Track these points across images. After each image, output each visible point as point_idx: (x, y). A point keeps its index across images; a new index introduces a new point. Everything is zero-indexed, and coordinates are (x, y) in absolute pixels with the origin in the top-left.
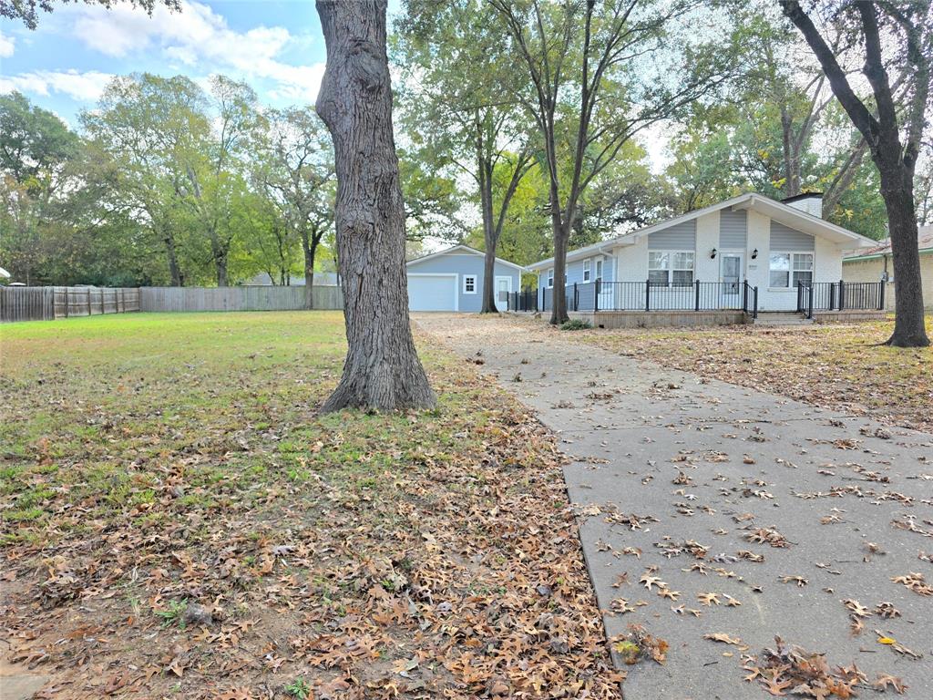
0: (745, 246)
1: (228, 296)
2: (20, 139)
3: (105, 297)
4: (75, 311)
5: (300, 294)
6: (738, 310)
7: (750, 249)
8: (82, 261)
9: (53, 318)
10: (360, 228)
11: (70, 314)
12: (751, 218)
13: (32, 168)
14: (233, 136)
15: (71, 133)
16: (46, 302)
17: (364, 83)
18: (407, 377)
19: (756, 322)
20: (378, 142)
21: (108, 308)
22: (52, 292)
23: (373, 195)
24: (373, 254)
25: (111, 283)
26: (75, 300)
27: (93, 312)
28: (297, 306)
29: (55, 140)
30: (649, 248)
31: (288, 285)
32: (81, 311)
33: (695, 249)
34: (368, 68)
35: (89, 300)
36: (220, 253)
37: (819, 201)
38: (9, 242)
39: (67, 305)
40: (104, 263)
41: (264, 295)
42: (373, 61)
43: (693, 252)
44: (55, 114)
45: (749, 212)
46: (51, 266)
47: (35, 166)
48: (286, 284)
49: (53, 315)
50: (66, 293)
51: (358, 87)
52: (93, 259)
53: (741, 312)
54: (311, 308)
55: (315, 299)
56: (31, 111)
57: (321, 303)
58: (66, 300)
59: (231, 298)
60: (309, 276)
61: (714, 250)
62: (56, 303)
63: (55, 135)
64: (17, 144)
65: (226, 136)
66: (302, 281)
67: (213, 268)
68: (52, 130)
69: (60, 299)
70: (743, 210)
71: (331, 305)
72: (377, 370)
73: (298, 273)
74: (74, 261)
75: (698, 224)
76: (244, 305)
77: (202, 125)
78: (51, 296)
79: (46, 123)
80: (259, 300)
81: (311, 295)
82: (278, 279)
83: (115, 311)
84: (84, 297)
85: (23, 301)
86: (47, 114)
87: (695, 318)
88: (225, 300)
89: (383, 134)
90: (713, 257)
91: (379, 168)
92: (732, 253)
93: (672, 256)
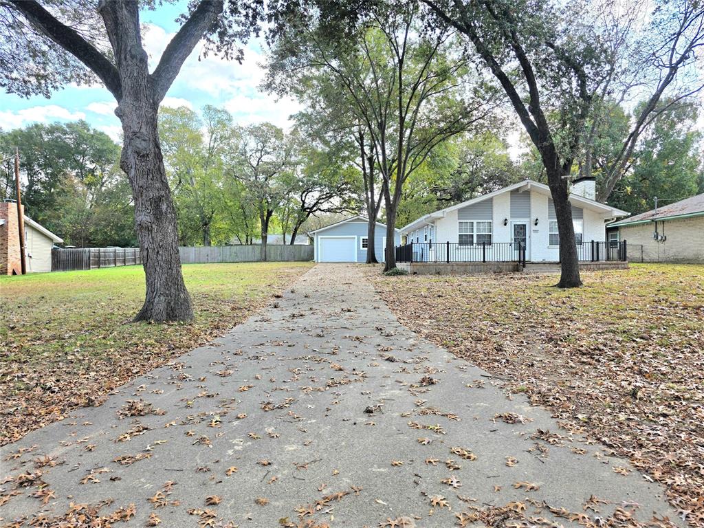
0: (530, 217)
1: (209, 252)
2: (85, 150)
3: (126, 254)
4: (105, 264)
5: (258, 250)
6: (515, 262)
7: (533, 218)
8: (116, 230)
9: (89, 269)
10: (144, 225)
11: (101, 266)
12: (532, 196)
13: (91, 169)
14: (216, 145)
15: (116, 146)
16: (85, 258)
17: (138, 154)
18: (175, 304)
19: (525, 270)
20: (150, 181)
21: (129, 261)
22: (89, 251)
23: (150, 208)
24: (153, 238)
25: (133, 245)
26: (105, 256)
27: (118, 264)
28: (256, 259)
29: (105, 150)
30: (459, 219)
31: (251, 243)
32: (109, 264)
33: (492, 219)
34: (140, 146)
35: (115, 256)
36: (206, 223)
37: (592, 183)
38: (72, 219)
39: (99, 260)
40: (129, 231)
41: (233, 251)
42: (143, 142)
43: (490, 221)
44: (106, 133)
45: (532, 193)
46: (97, 234)
47: (92, 168)
48: (249, 243)
49: (89, 267)
50: (99, 252)
51: (136, 155)
52: (122, 228)
53: (516, 264)
54: (265, 260)
55: (267, 253)
56: (92, 132)
57: (272, 255)
58: (99, 257)
59: (212, 254)
60: (264, 238)
61: (506, 220)
62: (91, 259)
63: (105, 147)
64: (83, 153)
65: (212, 145)
66: (259, 241)
67: (201, 234)
68: (103, 145)
69: (95, 256)
70: (526, 191)
71: (279, 258)
72: (156, 300)
73: (256, 236)
74: (111, 230)
75: (494, 202)
76: (220, 259)
77: (197, 139)
78: (88, 254)
79: (98, 140)
80: (231, 255)
81: (265, 251)
82: (244, 241)
83: (134, 263)
84: (112, 254)
85: (71, 257)
86: (102, 134)
87: (483, 267)
88: (208, 256)
89: (153, 176)
90: (505, 224)
91: (151, 194)
92: (520, 222)
93: (475, 225)
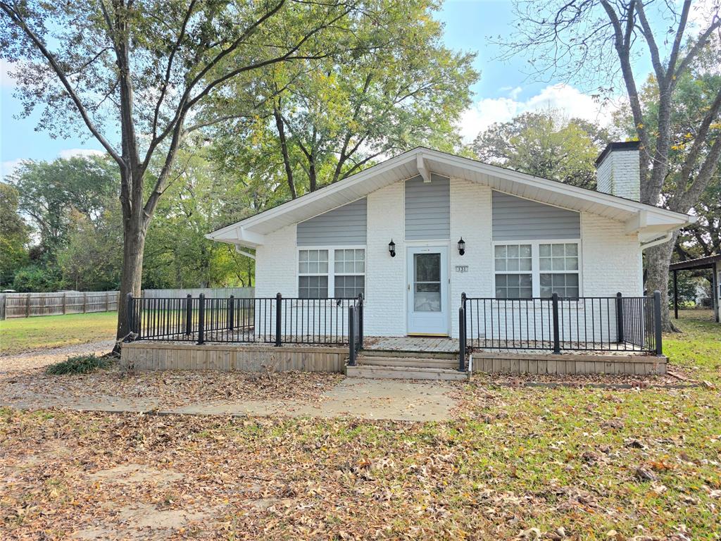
0: (449, 235)
7: (455, 238)
12: (453, 190)
21: (94, 308)
27: (69, 312)
30: (299, 244)
33: (365, 242)
43: (362, 247)
45: (453, 182)
61: (393, 244)
75: (370, 205)
84: (59, 299)
90: (393, 254)
92: (428, 246)
93: (331, 254)
